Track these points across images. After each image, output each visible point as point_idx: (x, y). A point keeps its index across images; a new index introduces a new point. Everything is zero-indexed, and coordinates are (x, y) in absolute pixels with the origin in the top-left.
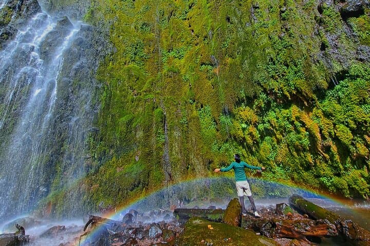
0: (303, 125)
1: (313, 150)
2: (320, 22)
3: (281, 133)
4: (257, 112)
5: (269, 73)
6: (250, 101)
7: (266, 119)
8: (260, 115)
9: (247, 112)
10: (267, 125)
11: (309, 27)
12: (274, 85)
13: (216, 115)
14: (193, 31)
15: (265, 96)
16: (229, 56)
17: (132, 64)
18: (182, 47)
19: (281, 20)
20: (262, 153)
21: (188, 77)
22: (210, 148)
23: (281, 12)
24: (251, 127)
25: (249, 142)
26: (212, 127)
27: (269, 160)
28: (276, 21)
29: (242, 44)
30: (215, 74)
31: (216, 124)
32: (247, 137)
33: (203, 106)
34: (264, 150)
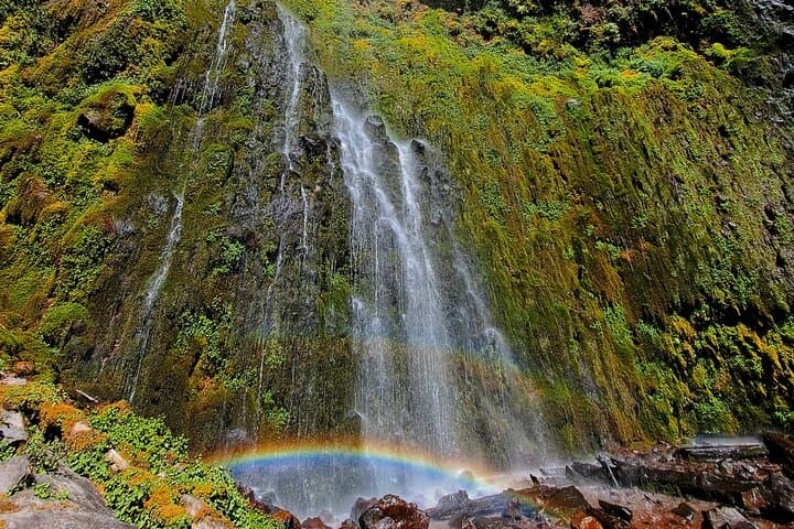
0: (756, 348)
1: (767, 379)
2: (773, 231)
3: (722, 355)
4: (695, 325)
5: (713, 278)
6: (686, 311)
7: (704, 335)
8: (698, 330)
9: (680, 323)
10: (704, 343)
11: (757, 230)
12: (719, 294)
13: (632, 320)
14: (565, 178)
15: (707, 306)
16: (647, 240)
17: (492, 222)
18: (554, 203)
19: (717, 210)
20: (695, 378)
21: (571, 252)
22: (632, 368)
23: (718, 201)
24: (686, 344)
25: (683, 362)
26: (628, 338)
27: (705, 388)
28: (712, 209)
29: (668, 228)
30: (625, 260)
31: (635, 334)
32: (680, 356)
33: (611, 306)
34: (699, 375)
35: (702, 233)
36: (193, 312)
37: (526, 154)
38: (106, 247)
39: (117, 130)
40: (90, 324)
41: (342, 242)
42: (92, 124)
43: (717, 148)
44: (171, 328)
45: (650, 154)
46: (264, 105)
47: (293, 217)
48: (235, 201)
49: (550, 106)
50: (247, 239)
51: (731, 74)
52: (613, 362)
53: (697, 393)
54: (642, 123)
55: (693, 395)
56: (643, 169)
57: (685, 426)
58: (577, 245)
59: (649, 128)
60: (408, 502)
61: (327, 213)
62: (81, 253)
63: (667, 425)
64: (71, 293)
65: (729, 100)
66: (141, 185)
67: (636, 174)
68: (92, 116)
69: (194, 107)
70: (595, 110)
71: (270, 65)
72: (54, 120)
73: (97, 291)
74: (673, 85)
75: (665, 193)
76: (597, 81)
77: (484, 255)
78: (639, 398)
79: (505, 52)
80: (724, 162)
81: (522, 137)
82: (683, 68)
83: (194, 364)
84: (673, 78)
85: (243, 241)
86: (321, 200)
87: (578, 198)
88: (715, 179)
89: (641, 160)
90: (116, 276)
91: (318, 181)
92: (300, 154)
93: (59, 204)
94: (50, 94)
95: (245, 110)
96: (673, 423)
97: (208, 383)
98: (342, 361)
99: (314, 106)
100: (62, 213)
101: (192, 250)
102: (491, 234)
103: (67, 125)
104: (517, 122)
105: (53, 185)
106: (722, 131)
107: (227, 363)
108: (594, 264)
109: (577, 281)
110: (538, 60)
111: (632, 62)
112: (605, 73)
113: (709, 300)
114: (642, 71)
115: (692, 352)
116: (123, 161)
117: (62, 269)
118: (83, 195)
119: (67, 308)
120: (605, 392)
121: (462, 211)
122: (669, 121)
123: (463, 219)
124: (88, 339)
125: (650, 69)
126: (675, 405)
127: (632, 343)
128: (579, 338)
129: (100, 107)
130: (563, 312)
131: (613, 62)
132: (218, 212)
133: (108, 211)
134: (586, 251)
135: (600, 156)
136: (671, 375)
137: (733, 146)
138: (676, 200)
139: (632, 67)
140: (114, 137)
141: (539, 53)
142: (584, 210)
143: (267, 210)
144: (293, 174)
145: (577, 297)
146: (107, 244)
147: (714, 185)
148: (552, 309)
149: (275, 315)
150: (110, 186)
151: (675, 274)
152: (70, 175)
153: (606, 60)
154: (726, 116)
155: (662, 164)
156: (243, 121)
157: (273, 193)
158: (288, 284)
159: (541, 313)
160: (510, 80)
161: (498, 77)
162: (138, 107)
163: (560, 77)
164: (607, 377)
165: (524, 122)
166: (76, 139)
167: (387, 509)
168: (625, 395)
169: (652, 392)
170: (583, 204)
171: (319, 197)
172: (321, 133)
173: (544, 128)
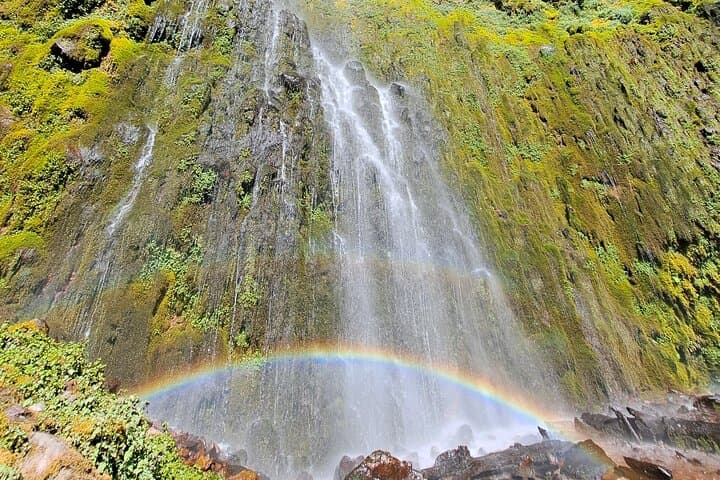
4: (694, 262)
5: (709, 211)
6: (683, 245)
7: (704, 272)
8: (697, 267)
9: (678, 260)
10: (706, 281)
13: (626, 260)
14: (544, 120)
15: (706, 242)
16: (635, 176)
17: (475, 162)
18: (535, 144)
19: (705, 143)
20: (700, 320)
21: (557, 193)
22: (631, 310)
23: (704, 133)
24: (685, 282)
25: (685, 303)
26: (624, 278)
27: (712, 330)
28: (699, 141)
29: (655, 163)
30: (613, 198)
31: (630, 274)
32: (681, 296)
33: (602, 244)
34: (703, 316)
35: (691, 166)
36: (159, 243)
37: (504, 99)
38: (69, 173)
39: (90, 62)
40: (44, 254)
41: (323, 177)
42: (64, 54)
43: (696, 84)
44: (134, 260)
45: (628, 91)
46: (243, 45)
47: (271, 149)
48: (210, 132)
49: (524, 53)
50: (220, 168)
51: (700, 16)
52: (610, 303)
53: (704, 337)
54: (616, 64)
55: (699, 338)
56: (623, 107)
57: (694, 374)
58: (562, 186)
59: (625, 68)
60: (401, 459)
61: (307, 147)
62: (41, 179)
63: (675, 372)
64: (25, 221)
65: (702, 38)
66: (111, 115)
67: (616, 111)
68: (66, 47)
69: (173, 44)
70: (569, 54)
71: (251, 11)
72: (27, 50)
73: (56, 220)
74: (642, 28)
75: (648, 129)
76: (568, 30)
77: (469, 193)
78: (642, 342)
79: (478, 9)
80: (705, 96)
81: (499, 83)
82: (652, 13)
83: (159, 301)
84: (643, 22)
85: (216, 169)
86: (300, 134)
87: (560, 139)
88: (698, 113)
89: (621, 98)
90: (77, 204)
91: (297, 117)
92: (279, 90)
93: (24, 131)
94: (25, 27)
95: (224, 50)
96: (681, 370)
97: (174, 323)
98: (323, 301)
99: (294, 49)
100: (25, 140)
101: (162, 178)
102: (475, 173)
103: (39, 56)
104: (493, 68)
105: (20, 113)
106: (700, 67)
107: (196, 299)
108: (581, 203)
109: (564, 221)
110: (509, 14)
111: (601, 13)
112: (575, 22)
113: (707, 234)
114: (611, 19)
115: (693, 291)
116: (95, 90)
117: (18, 195)
118: (49, 122)
119: (20, 236)
120: (606, 335)
121: (444, 151)
122: (644, 62)
123: (445, 159)
124: (40, 271)
125: (619, 17)
126: (681, 351)
127: (628, 284)
128: (572, 279)
129: (73, 38)
130: (554, 251)
131: (581, 13)
132: (192, 142)
133: (75, 138)
134: (571, 190)
135: (578, 97)
136: (673, 317)
137: (712, 80)
138: (660, 134)
139: (600, 17)
140: (88, 68)
141: (509, 8)
142: (566, 151)
143: (244, 141)
144: (271, 108)
145: (566, 237)
146: (70, 171)
147: (697, 119)
148: (543, 249)
149: (251, 249)
150: (79, 114)
151: (667, 209)
152: (38, 102)
153: (575, 11)
154: (701, 53)
155: (642, 101)
156: (222, 60)
157: (251, 125)
158: (265, 216)
159: (530, 253)
160: (484, 32)
161: (471, 30)
162: (114, 42)
163: (533, 29)
164: (606, 319)
165: (500, 69)
166: (48, 69)
167: (376, 468)
168: (627, 340)
169: (656, 336)
170: (564, 144)
171: (299, 131)
172: (300, 72)
173: (520, 74)
